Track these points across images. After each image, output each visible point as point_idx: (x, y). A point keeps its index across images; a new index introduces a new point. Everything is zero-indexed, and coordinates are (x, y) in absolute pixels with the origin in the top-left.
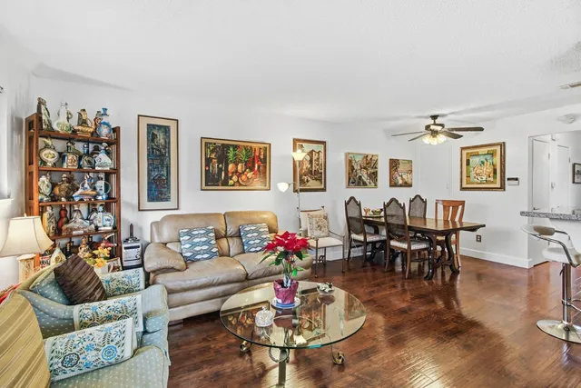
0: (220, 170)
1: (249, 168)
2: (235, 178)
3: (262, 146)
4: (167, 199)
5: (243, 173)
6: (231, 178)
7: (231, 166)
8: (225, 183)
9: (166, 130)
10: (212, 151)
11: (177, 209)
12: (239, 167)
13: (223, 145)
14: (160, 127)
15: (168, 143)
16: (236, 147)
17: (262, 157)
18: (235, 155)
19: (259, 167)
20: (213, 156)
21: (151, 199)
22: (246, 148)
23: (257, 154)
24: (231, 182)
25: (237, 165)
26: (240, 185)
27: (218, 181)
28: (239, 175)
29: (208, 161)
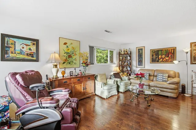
0: (156, 58)
1: (167, 56)
2: (161, 60)
3: (172, 48)
4: (142, 65)
5: (164, 58)
6: (160, 60)
7: (160, 56)
8: (158, 61)
9: (142, 49)
10: (154, 53)
11: (144, 68)
12: (163, 56)
13: (157, 50)
14: (140, 49)
15: (142, 52)
16: (161, 50)
17: (172, 52)
18: (161, 53)
19: (171, 56)
20: (154, 54)
21: (139, 65)
22: (165, 50)
23: (170, 51)
24: (160, 61)
25: (162, 56)
26: (163, 62)
27: (155, 61)
28: (163, 59)
29: (153, 55)
